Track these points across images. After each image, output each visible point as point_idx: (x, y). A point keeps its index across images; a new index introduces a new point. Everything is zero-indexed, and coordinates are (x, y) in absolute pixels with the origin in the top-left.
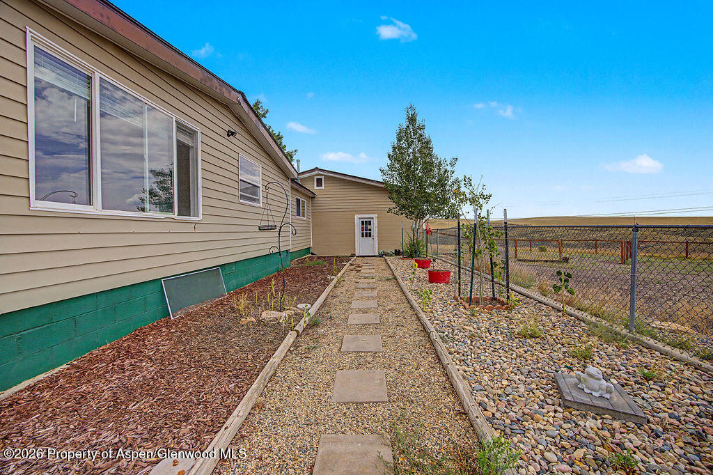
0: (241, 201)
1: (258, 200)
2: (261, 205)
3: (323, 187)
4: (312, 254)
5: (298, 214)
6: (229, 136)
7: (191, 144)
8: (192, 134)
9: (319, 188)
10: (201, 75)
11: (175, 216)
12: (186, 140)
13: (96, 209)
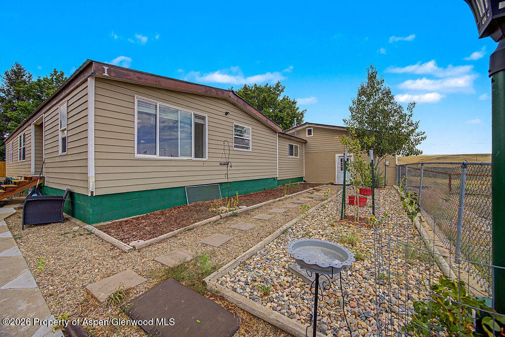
0: (236, 149)
1: (249, 147)
2: (251, 150)
3: (312, 135)
4: (304, 181)
5: (291, 154)
6: (226, 115)
7: (203, 123)
8: (203, 118)
9: (309, 136)
10: (204, 90)
11: (193, 158)
12: (200, 121)
13: (157, 157)
